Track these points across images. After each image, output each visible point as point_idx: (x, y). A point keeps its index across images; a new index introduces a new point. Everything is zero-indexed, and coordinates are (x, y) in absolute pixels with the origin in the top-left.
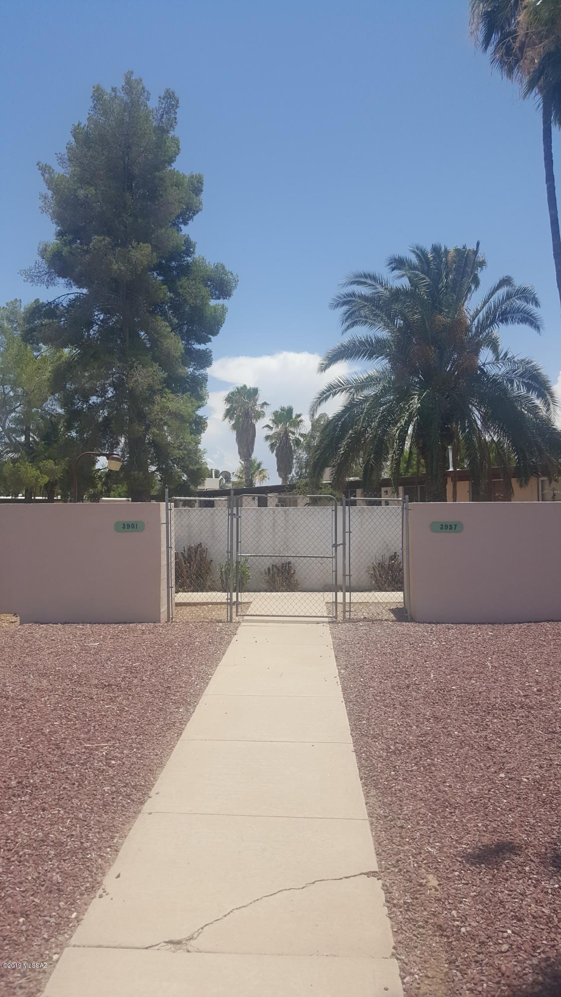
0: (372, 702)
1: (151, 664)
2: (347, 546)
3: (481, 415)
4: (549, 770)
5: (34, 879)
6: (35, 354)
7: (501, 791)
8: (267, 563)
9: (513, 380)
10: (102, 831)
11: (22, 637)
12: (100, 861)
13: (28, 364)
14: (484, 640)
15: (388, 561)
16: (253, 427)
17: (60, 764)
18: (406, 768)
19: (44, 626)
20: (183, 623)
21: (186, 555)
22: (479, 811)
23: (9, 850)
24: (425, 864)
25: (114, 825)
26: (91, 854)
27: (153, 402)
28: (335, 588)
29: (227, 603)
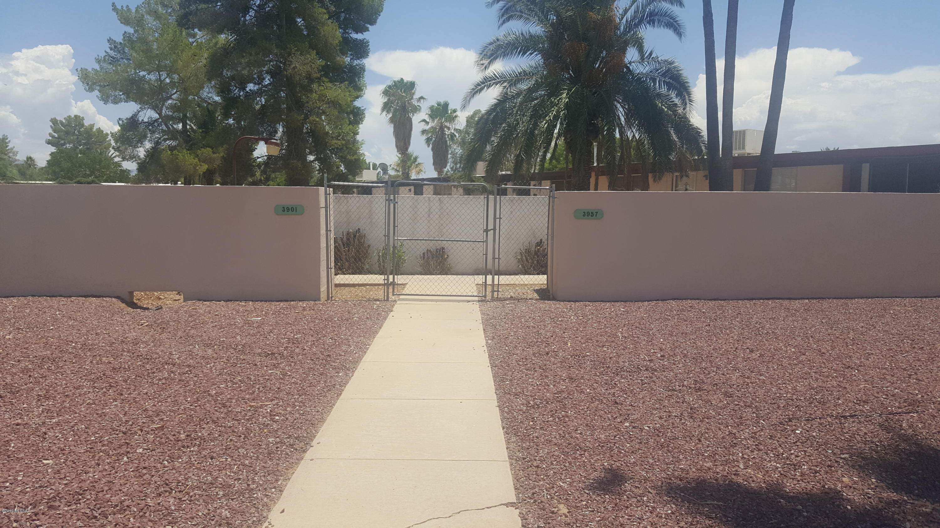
0: (515, 366)
1: (312, 336)
2: (497, 231)
3: (625, 112)
4: (667, 420)
5: (205, 515)
6: (191, 40)
7: (625, 437)
8: (422, 247)
9: (656, 79)
10: (267, 474)
11: (186, 312)
12: (265, 500)
13: (183, 50)
14: (617, 315)
15: (534, 246)
16: (410, 121)
17: (227, 420)
18: (543, 419)
19: (208, 303)
20: (342, 301)
21: (345, 239)
22: (606, 453)
23: (180, 492)
24: (557, 496)
25: (278, 470)
26: (257, 494)
27: (311, 91)
28: (485, 272)
29: (384, 285)
